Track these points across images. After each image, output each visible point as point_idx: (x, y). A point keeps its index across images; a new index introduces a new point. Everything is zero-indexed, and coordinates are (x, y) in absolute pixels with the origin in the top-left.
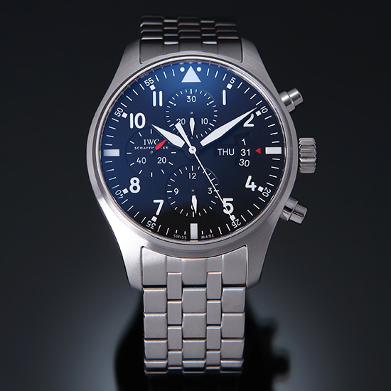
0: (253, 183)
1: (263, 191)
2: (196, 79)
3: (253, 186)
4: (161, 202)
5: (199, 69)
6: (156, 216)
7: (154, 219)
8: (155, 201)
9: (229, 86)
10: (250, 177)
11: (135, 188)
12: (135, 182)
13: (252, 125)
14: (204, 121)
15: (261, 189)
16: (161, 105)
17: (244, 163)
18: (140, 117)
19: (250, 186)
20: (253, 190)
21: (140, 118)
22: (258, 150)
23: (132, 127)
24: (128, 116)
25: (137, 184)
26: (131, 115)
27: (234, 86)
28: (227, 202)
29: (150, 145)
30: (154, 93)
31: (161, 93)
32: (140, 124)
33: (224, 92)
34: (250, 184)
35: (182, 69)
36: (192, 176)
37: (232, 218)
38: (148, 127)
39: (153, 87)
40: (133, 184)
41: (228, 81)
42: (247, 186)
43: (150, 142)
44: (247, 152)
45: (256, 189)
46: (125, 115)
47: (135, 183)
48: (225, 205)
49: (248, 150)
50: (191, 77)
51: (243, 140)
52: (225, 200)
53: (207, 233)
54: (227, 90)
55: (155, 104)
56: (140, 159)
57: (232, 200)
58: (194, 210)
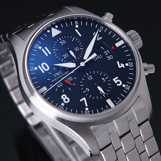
0: (121, 64)
1: (129, 65)
2: (59, 32)
3: (123, 65)
4: (84, 99)
5: (57, 27)
6: (87, 107)
7: (87, 109)
8: (81, 100)
9: (77, 26)
10: (118, 62)
11: (66, 100)
12: (64, 97)
13: (101, 38)
14: (77, 49)
15: (127, 65)
16: (50, 53)
17: (110, 58)
19: (121, 67)
20: (124, 67)
21: (44, 65)
22: (113, 48)
23: (43, 72)
24: (38, 68)
25: (66, 98)
26: (39, 66)
27: (79, 24)
28: (116, 80)
29: (59, 76)
30: (43, 50)
31: (46, 48)
32: (46, 68)
33: (76, 30)
34: (120, 65)
35: (49, 31)
36: (90, 78)
37: (124, 86)
38: (51, 67)
39: (40, 48)
41: (74, 25)
42: (120, 67)
43: (58, 74)
44: (107, 52)
45: (125, 66)
46: (36, 68)
47: (65, 98)
48: (116, 82)
49: (107, 51)
50: (55, 32)
51: (102, 47)
53: (117, 100)
54: (77, 28)
55: (47, 55)
56: (59, 85)
57: (117, 78)
58: (103, 94)
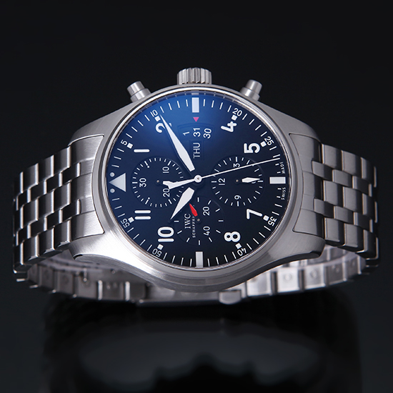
0: (229, 125)
1: (236, 115)
2: (123, 177)
3: (232, 125)
4: (249, 211)
5: (112, 175)
6: (263, 216)
7: (266, 218)
8: (248, 217)
9: (130, 146)
10: (223, 128)
11: (235, 237)
12: (228, 237)
15: (234, 118)
16: (149, 212)
17: (208, 133)
18: (162, 232)
19: (232, 128)
20: (235, 125)
22: (196, 119)
23: (172, 240)
24: (161, 243)
25: (231, 235)
26: (160, 240)
27: (129, 141)
28: (248, 149)
29: (191, 222)
30: (136, 218)
31: (136, 212)
32: (169, 232)
33: (136, 151)
34: (229, 127)
35: (113, 191)
36: (222, 183)
37: (263, 144)
38: (172, 225)
39: (131, 220)
40: (231, 238)
41: (125, 147)
42: (231, 130)
43: (187, 223)
44: (197, 131)
45: (234, 122)
46: (160, 247)
47: (230, 237)
48: (251, 151)
49: (195, 129)
51: (184, 134)
52: (246, 151)
53: (279, 169)
54: (134, 148)
55: (149, 218)
56: (205, 232)
57: (245, 145)
58: (257, 181)
